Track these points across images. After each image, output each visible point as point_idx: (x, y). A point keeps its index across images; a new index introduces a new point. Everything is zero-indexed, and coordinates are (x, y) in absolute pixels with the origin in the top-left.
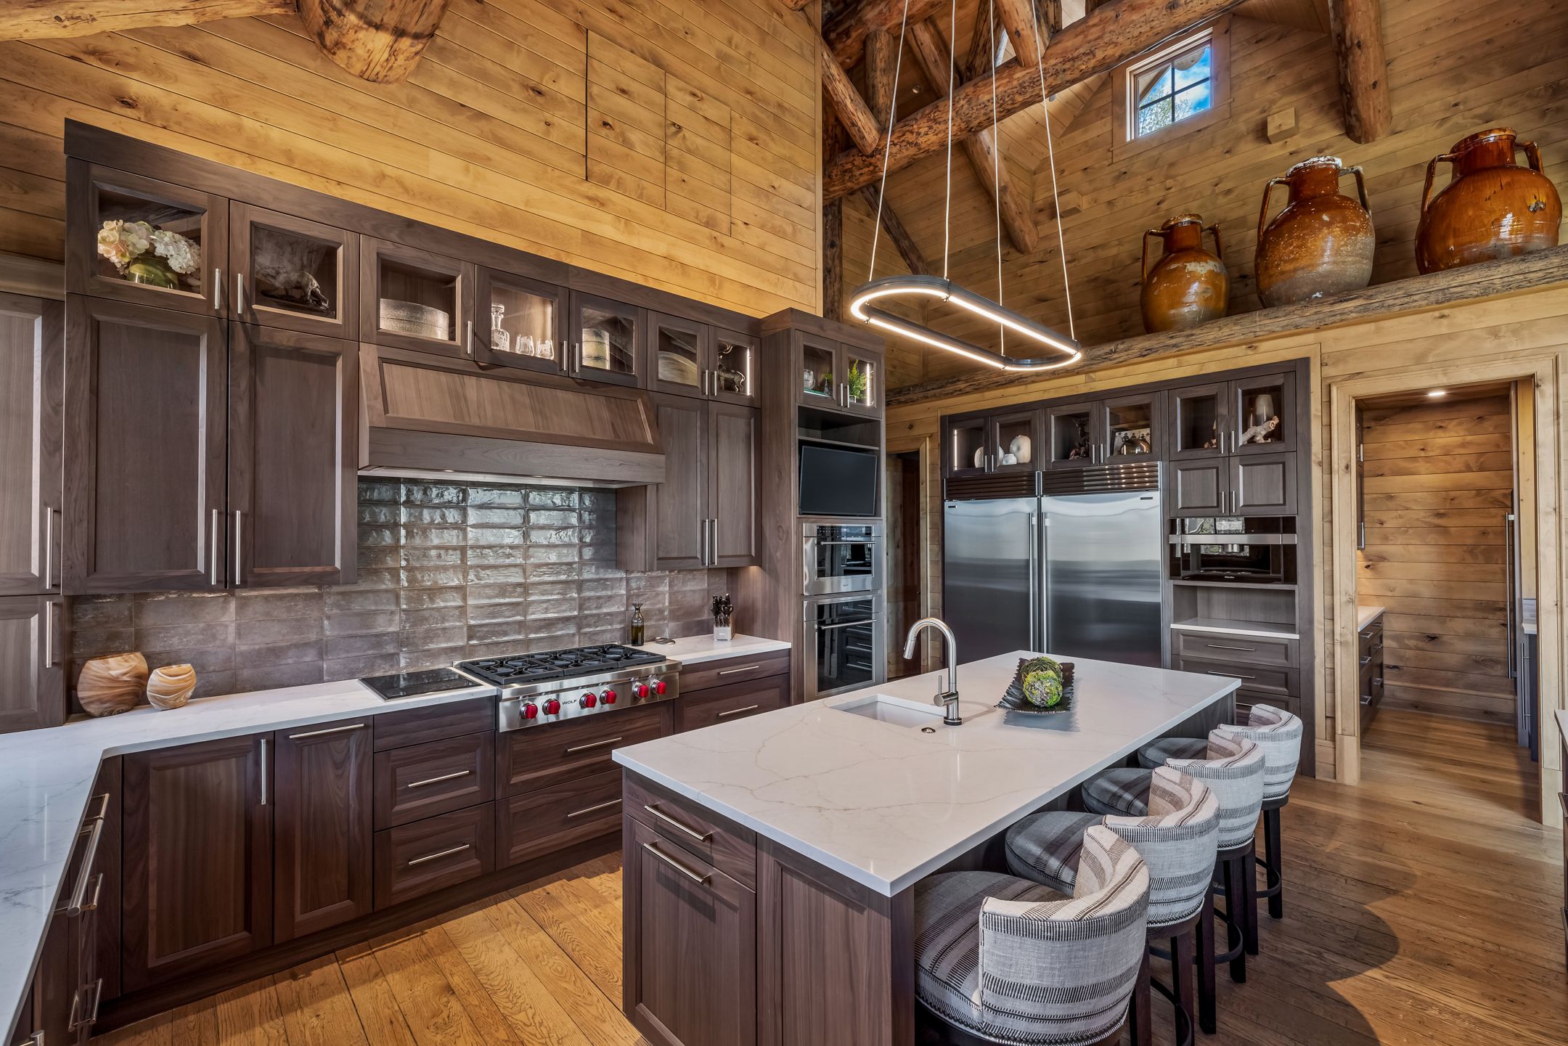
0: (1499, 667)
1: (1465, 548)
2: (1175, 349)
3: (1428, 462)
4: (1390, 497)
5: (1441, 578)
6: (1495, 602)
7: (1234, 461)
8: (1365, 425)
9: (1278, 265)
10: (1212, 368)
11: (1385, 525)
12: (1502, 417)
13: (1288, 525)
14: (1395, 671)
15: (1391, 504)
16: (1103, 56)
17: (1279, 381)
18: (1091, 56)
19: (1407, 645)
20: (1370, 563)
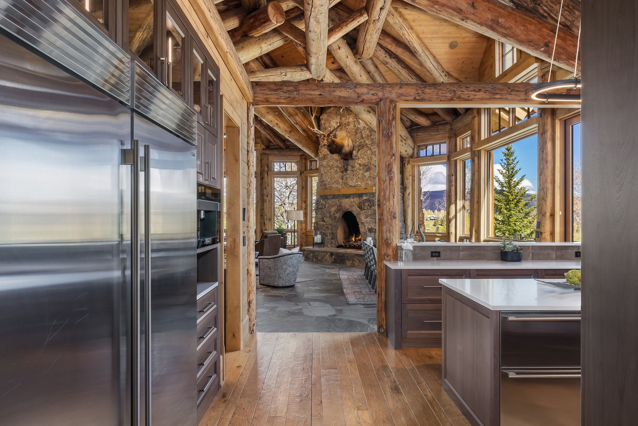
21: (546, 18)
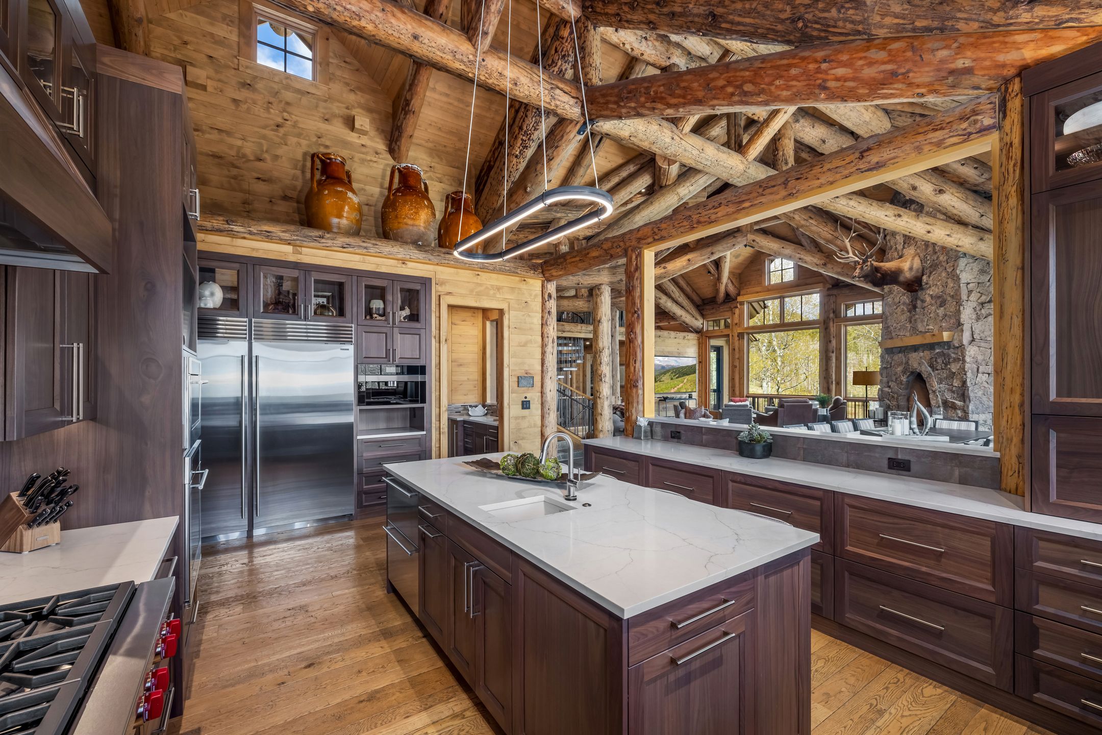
2: (365, 250)
7: (396, 330)
9: (404, 218)
10: (383, 270)
13: (422, 370)
16: (365, 25)
17: (418, 287)
18: (357, 18)
21: (826, 38)
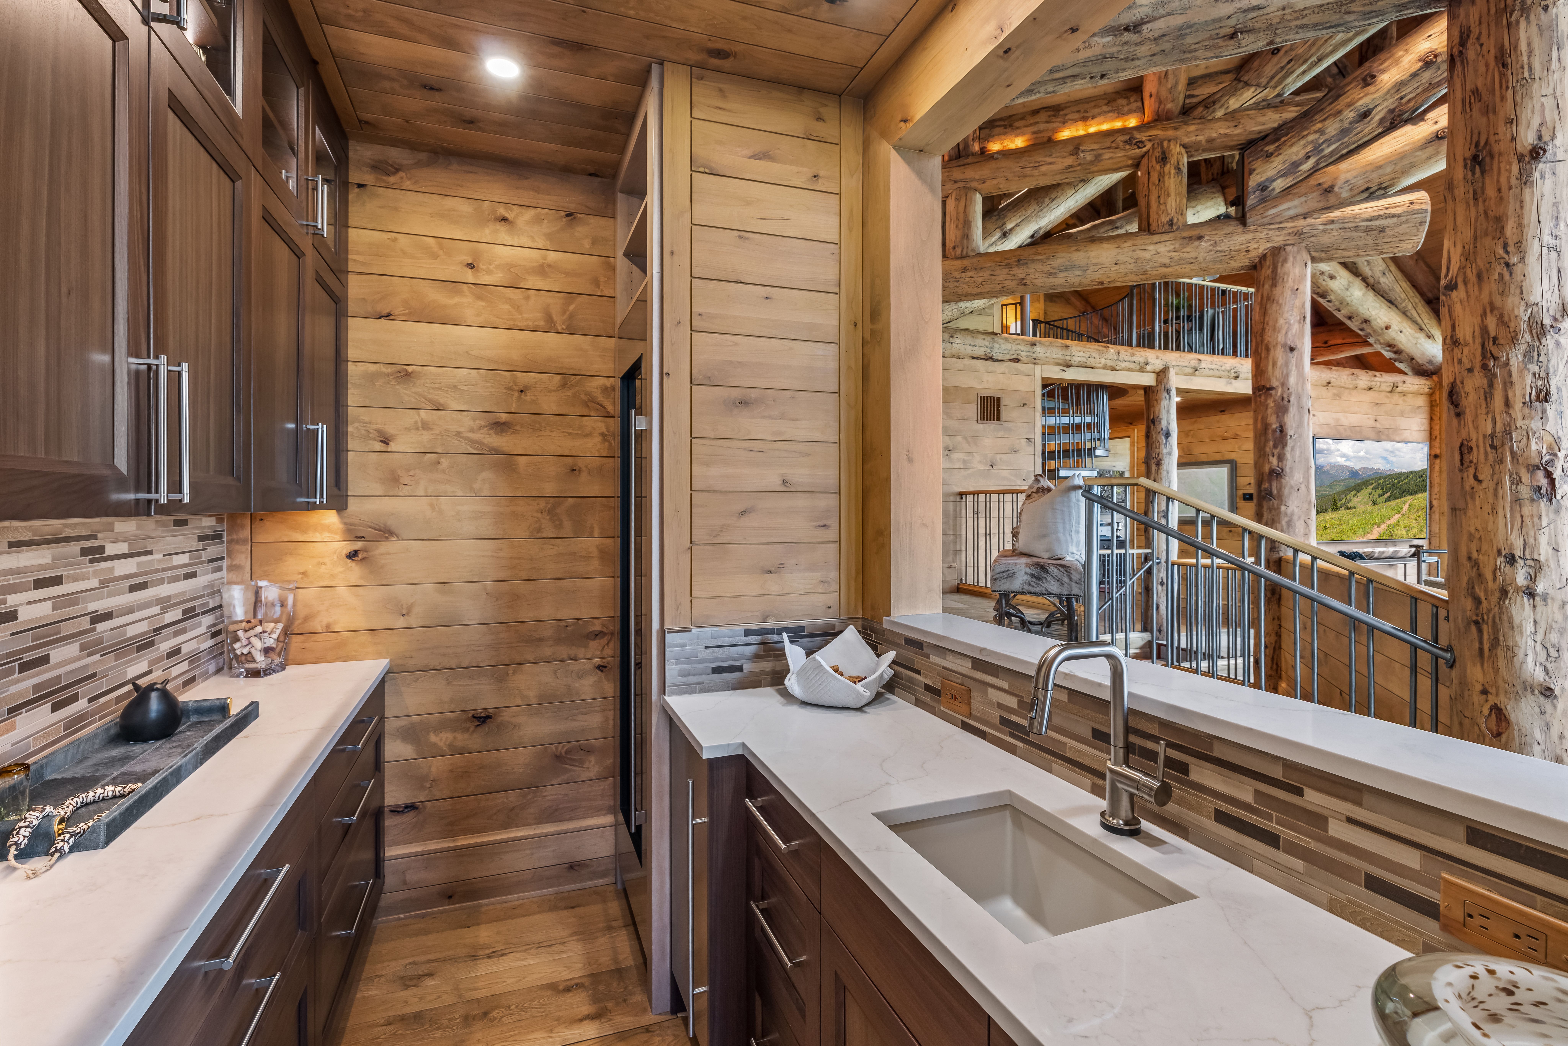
0: (592, 758)
1: (542, 503)
3: (479, 298)
4: (405, 375)
5: (502, 575)
6: (587, 620)
8: (355, 176)
11: (393, 447)
12: (603, 221)
14: (409, 818)
15: (407, 393)
19: (435, 745)
20: (358, 545)
